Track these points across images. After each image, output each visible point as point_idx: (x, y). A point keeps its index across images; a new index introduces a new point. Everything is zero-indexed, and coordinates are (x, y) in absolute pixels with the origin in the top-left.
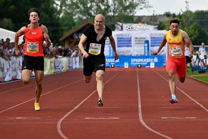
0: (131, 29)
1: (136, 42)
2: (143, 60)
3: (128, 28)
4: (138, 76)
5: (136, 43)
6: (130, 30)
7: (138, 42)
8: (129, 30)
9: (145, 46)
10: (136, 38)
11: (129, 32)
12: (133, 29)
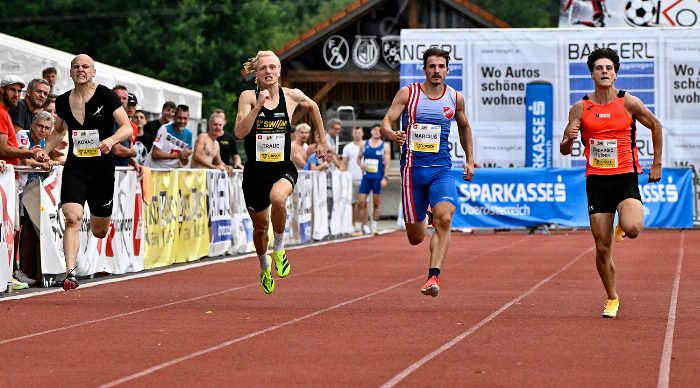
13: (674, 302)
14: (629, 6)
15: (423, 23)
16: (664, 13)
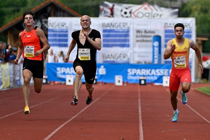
0: (128, 14)
1: (138, 39)
2: (150, 72)
3: (123, 13)
4: (139, 100)
5: (138, 41)
6: (127, 17)
7: (141, 39)
8: (125, 15)
9: (153, 46)
10: (138, 31)
11: (125, 20)
12: (133, 15)
13: (140, 107)
14: (122, 11)
15: (55, 15)
16: (134, 13)
